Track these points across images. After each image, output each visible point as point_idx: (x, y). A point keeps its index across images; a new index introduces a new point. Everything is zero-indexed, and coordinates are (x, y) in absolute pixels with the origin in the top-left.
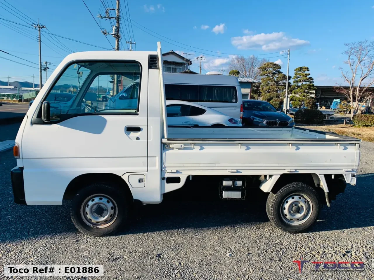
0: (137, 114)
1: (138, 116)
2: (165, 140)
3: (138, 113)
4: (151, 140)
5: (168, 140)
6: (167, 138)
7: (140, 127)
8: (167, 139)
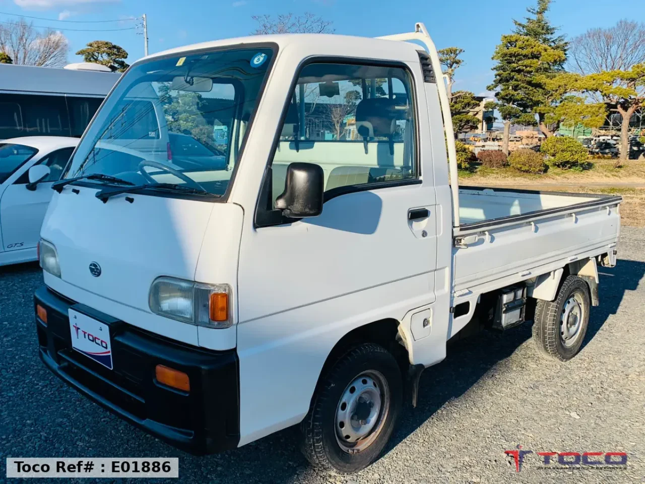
0: (420, 182)
1: (422, 184)
2: (457, 232)
3: (421, 178)
4: (441, 233)
5: (461, 230)
6: (461, 226)
7: (427, 208)
8: (459, 228)
